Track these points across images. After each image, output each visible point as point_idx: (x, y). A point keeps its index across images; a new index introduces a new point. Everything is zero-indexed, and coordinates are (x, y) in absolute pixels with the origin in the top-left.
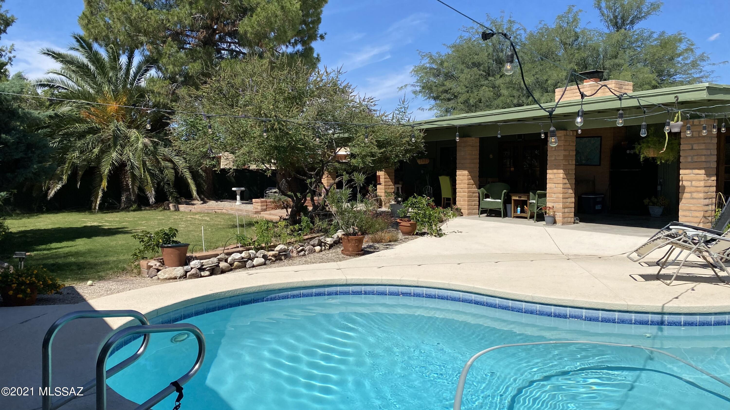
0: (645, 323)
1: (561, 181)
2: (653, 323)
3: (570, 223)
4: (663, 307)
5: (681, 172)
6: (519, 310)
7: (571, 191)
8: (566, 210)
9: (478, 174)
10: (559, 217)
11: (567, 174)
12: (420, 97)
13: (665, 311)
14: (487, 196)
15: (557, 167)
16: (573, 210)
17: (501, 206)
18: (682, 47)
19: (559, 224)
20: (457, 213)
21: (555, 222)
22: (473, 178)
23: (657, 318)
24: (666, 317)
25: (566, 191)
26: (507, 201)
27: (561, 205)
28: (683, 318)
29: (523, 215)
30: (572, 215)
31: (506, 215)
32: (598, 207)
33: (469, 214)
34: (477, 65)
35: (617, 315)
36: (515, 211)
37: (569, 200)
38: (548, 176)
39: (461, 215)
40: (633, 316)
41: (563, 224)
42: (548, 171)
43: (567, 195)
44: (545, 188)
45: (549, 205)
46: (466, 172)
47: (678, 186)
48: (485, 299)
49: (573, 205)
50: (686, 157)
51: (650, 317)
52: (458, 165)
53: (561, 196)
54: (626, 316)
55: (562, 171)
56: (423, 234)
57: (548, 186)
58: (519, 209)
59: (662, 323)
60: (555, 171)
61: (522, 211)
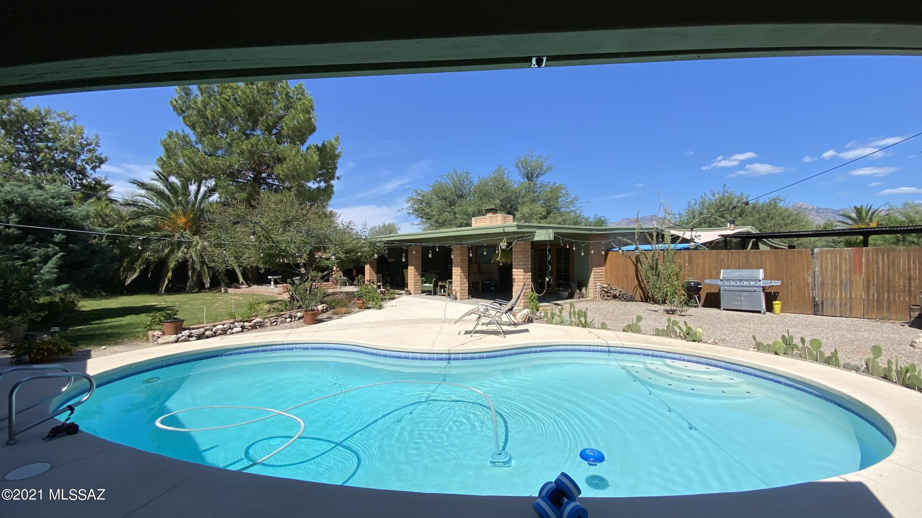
0: (441, 359)
1: (459, 274)
2: (445, 359)
3: (465, 299)
4: (449, 350)
5: (513, 270)
6: (379, 355)
7: (466, 280)
8: (463, 291)
9: (421, 269)
10: (458, 296)
11: (462, 270)
12: (413, 217)
13: (451, 352)
14: (426, 283)
15: (457, 266)
16: (467, 291)
17: (432, 289)
18: (563, 191)
19: (458, 300)
20: (407, 293)
21: (456, 299)
22: (417, 271)
23: (447, 356)
24: (452, 356)
25: (462, 280)
26: (436, 285)
27: (459, 289)
28: (461, 356)
29: (445, 294)
30: (467, 294)
31: (435, 294)
32: (493, 288)
33: (415, 294)
34: (445, 199)
35: (427, 355)
36: (440, 292)
37: (464, 285)
38: (453, 271)
39: (410, 294)
40: (435, 356)
41: (461, 299)
42: (453, 268)
43: (463, 283)
44: (452, 279)
45: (454, 288)
46: (413, 268)
47: (512, 279)
48: (364, 349)
49: (467, 288)
50: (515, 262)
51: (444, 356)
52: (409, 264)
53: (459, 283)
54: (432, 356)
55: (459, 268)
56: (369, 308)
57: (453, 277)
58: (442, 290)
59: (449, 359)
60: (456, 268)
61: (444, 292)
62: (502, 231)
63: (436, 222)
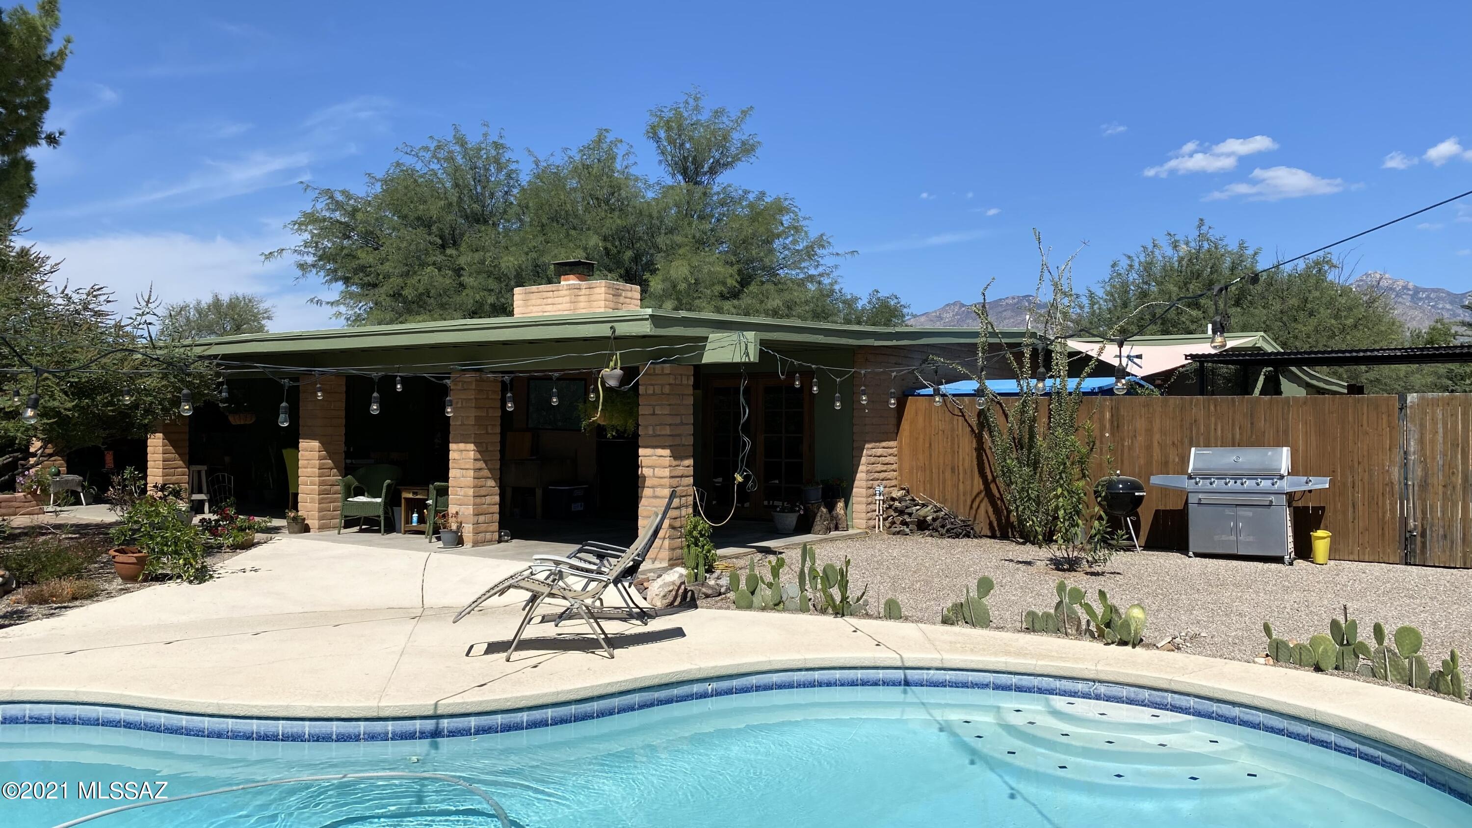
0: (410, 736)
1: (470, 464)
2: (423, 735)
3: (490, 542)
4: (436, 705)
5: (641, 451)
6: (199, 733)
7: (491, 483)
8: (482, 519)
9: (343, 448)
10: (468, 532)
11: (482, 449)
12: (317, 278)
13: (439, 712)
14: (359, 492)
15: (465, 439)
16: (497, 517)
17: (381, 512)
19: (468, 545)
20: (297, 528)
21: (460, 542)
22: (331, 455)
23: (430, 725)
24: (445, 723)
25: (481, 482)
26: (393, 500)
27: (470, 510)
28: (473, 722)
29: (422, 527)
30: (496, 526)
31: (391, 528)
32: (578, 507)
33: (321, 528)
34: (426, 223)
35: (362, 726)
36: (409, 521)
37: (488, 499)
38: (452, 455)
39: (306, 529)
40: (390, 726)
41: (476, 544)
42: (452, 446)
43: (483, 491)
44: (446, 479)
45: (452, 509)
46: (316, 444)
47: (637, 476)
48: (142, 716)
49: (496, 508)
50: (646, 427)
51: (418, 725)
52: (302, 430)
53: (471, 492)
54: (378, 726)
55: (471, 446)
56: (162, 579)
57: (452, 473)
58: (415, 516)
59: (436, 734)
60: (462, 446)
61: (422, 520)
62: (608, 333)
63: (396, 296)
